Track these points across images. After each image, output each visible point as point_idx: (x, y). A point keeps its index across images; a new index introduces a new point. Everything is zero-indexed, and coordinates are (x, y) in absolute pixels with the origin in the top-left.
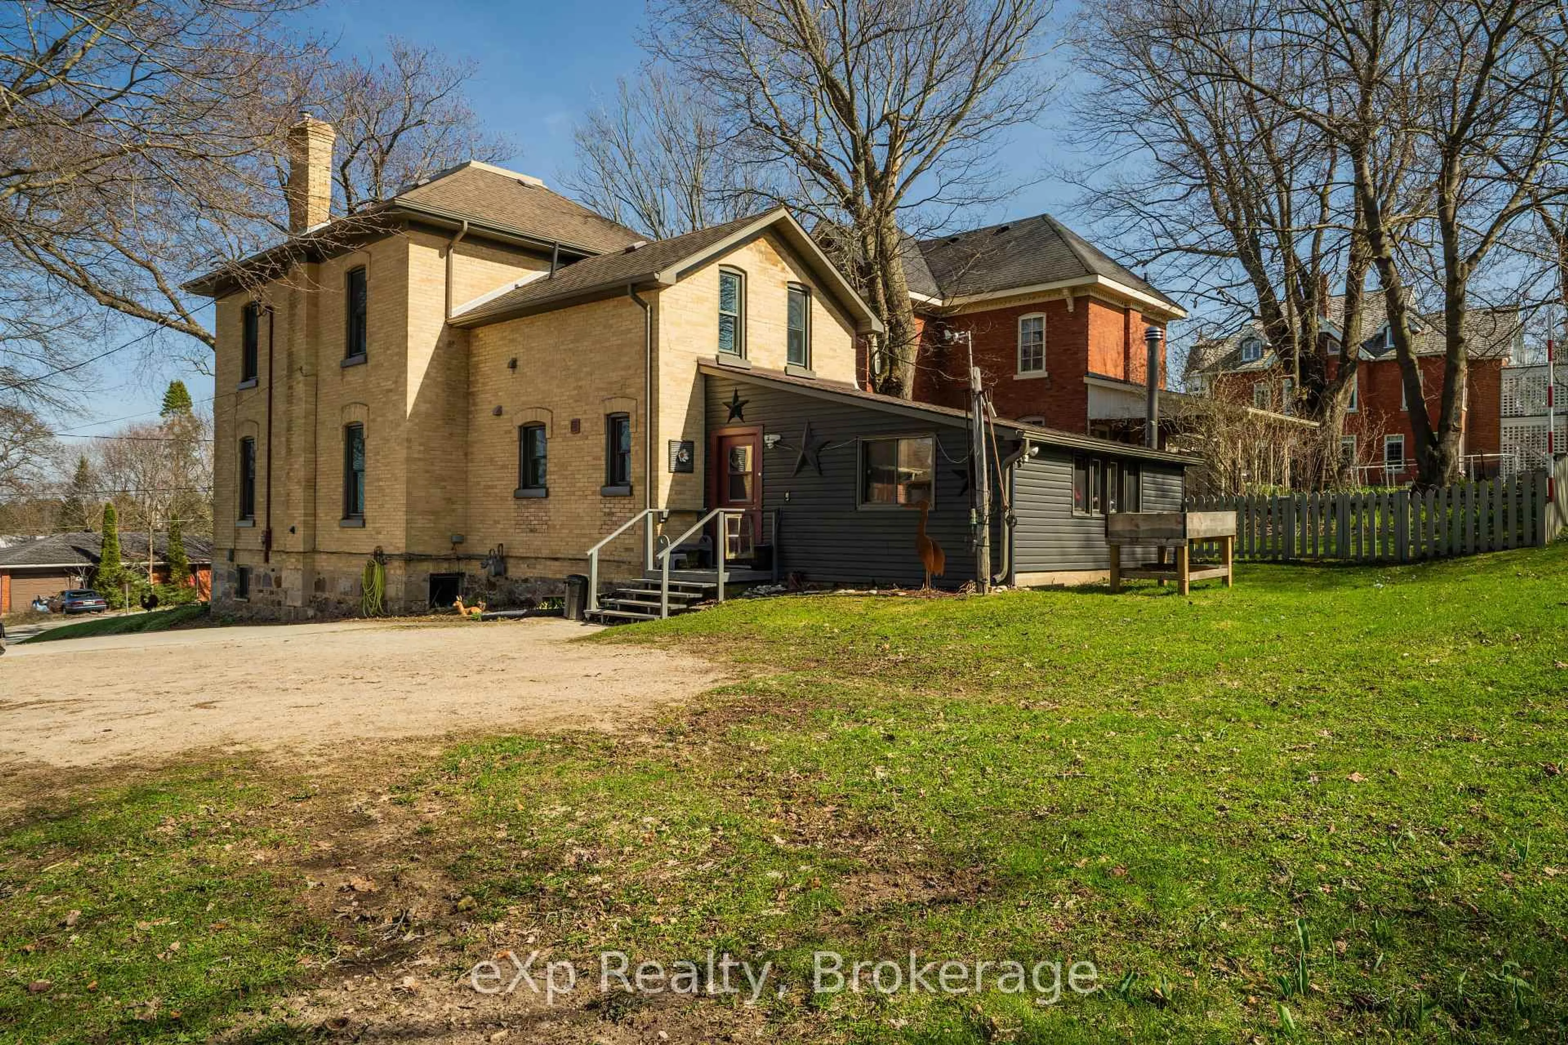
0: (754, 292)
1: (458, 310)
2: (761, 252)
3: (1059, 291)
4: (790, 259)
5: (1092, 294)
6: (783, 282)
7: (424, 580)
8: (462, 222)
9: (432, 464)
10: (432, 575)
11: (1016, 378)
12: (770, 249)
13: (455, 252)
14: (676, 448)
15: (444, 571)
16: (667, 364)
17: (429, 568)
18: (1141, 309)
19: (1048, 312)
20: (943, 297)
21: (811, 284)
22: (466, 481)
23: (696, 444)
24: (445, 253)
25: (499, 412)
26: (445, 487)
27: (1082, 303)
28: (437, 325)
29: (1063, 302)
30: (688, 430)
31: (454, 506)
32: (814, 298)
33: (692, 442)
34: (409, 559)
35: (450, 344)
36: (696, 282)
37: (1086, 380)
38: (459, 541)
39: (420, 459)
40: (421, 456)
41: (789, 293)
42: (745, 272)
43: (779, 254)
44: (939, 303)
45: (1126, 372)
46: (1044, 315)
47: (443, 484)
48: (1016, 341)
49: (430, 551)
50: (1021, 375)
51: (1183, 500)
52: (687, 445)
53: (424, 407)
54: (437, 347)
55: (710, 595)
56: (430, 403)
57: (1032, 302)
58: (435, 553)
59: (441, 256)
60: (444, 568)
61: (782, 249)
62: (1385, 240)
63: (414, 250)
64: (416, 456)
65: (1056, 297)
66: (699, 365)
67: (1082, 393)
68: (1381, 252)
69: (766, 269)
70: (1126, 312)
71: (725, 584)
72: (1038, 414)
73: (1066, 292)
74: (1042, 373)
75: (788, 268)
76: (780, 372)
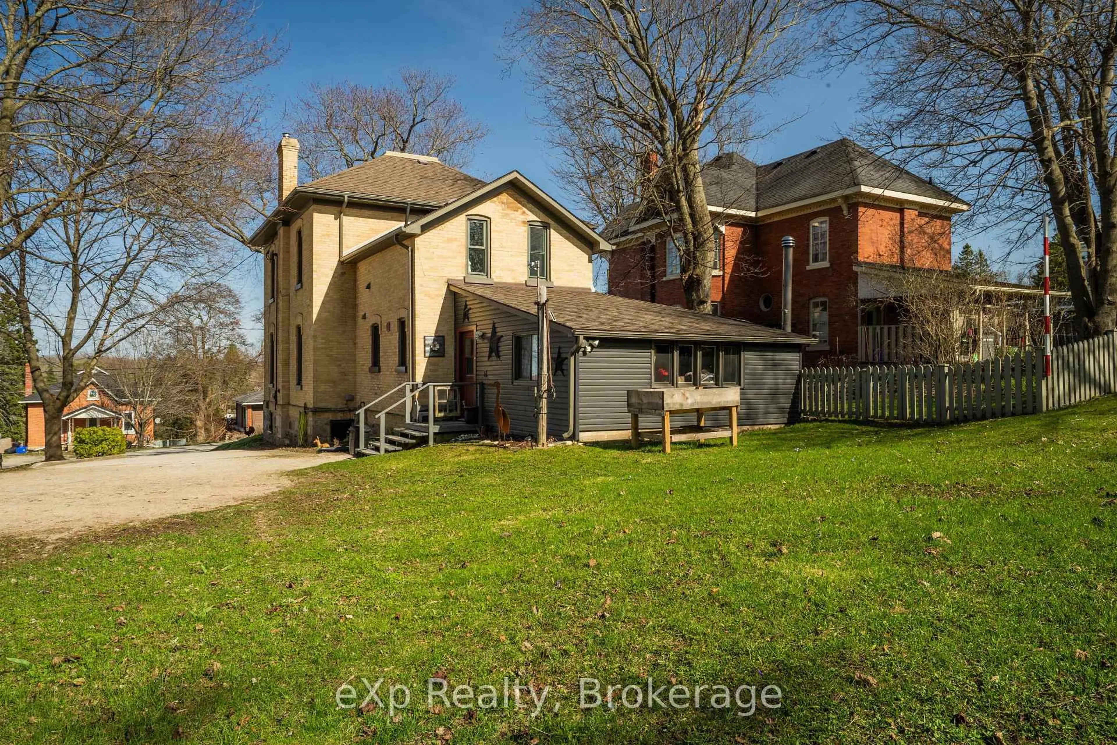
0: (496, 231)
1: (347, 252)
2: (503, 203)
3: (834, 200)
4: (530, 205)
5: (860, 200)
6: (524, 222)
7: (326, 424)
8: (344, 197)
9: (331, 351)
10: (331, 421)
11: (808, 268)
12: (511, 200)
13: (344, 215)
14: (430, 342)
15: (339, 419)
16: (421, 286)
17: (330, 416)
18: (917, 208)
19: (830, 216)
20: (757, 210)
21: (550, 221)
22: (355, 361)
23: (446, 338)
24: (338, 217)
25: (364, 317)
26: (340, 365)
27: (854, 207)
28: (334, 262)
29: (839, 209)
30: (441, 329)
31: (347, 377)
32: (552, 230)
33: (444, 337)
34: (316, 411)
35: (343, 274)
36: (445, 229)
37: (855, 268)
38: (352, 399)
39: (322, 348)
40: (323, 346)
41: (532, 229)
42: (490, 218)
43: (520, 203)
44: (753, 214)
45: (902, 259)
46: (827, 219)
47: (339, 363)
48: (808, 240)
49: (330, 406)
50: (813, 266)
51: (800, 371)
52: (439, 339)
53: (324, 315)
54: (333, 277)
55: (423, 441)
56: (329, 312)
57: (819, 209)
58: (333, 407)
59: (336, 219)
60: (339, 416)
61: (522, 199)
62: (1047, 143)
63: (318, 217)
64: (319, 346)
65: (833, 206)
66: (449, 285)
67: (853, 278)
68: (1043, 154)
69: (507, 214)
70: (901, 211)
71: (435, 434)
72: (824, 295)
73: (840, 201)
74: (826, 264)
75: (527, 212)
76: (522, 284)
